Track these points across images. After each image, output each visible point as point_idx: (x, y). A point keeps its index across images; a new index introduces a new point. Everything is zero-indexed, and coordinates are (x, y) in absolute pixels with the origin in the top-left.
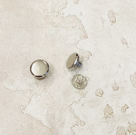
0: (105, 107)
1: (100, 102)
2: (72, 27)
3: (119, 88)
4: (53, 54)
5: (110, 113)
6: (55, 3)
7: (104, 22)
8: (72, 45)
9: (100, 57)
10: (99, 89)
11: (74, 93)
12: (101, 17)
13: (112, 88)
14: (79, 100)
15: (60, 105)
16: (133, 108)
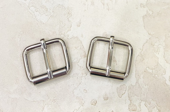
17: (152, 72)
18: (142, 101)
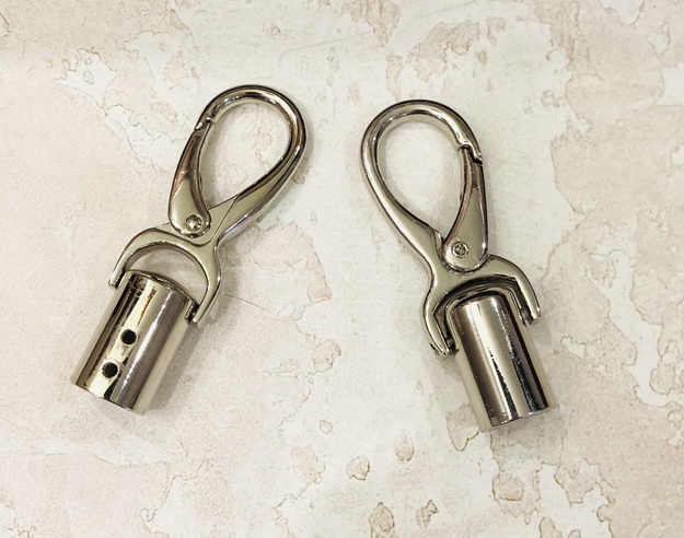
0: (374, 510)
1: (359, 496)
2: (286, 262)
3: (416, 453)
4: (229, 353)
5: (387, 528)
6: (234, 183)
7: (382, 244)
8: (285, 321)
9: (365, 360)
10: (358, 458)
11: (288, 469)
12: (372, 228)
13: (394, 453)
14: (303, 491)
15: (250, 506)
16: (450, 512)
17: (586, 353)
18: (544, 466)
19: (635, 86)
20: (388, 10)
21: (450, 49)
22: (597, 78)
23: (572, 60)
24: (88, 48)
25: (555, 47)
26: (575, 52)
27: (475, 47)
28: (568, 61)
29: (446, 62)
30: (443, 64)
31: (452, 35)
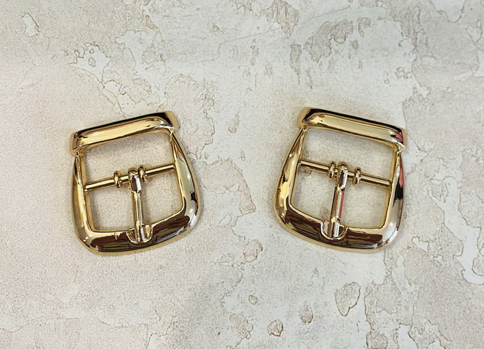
17: (429, 248)
18: (401, 325)
19: (459, 63)
20: (291, 14)
21: (333, 39)
22: (433, 59)
23: (416, 46)
24: (92, 42)
25: (404, 37)
26: (418, 41)
27: (350, 38)
28: (413, 47)
29: (331, 48)
30: (328, 50)
31: (334, 30)
